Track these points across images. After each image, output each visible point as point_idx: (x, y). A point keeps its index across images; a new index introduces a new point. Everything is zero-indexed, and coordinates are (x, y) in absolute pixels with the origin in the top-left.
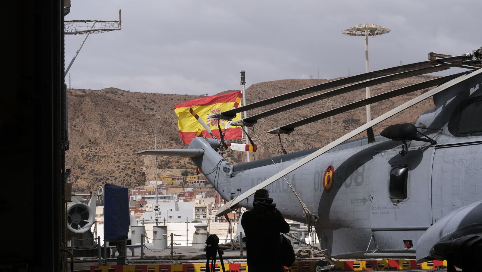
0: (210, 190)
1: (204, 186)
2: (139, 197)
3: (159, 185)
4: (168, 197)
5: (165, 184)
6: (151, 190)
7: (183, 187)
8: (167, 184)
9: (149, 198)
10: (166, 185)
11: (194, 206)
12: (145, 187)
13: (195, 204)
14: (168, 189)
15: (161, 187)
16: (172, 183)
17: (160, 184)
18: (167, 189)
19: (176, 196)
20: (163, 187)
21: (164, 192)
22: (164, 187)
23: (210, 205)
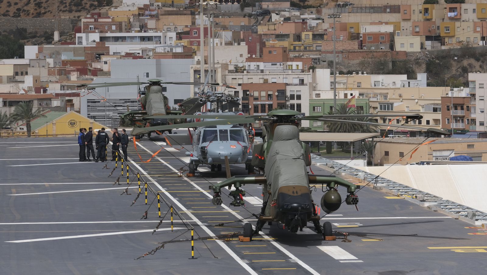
0: (249, 22)
1: (239, 11)
2: (95, 37)
3: (142, 6)
4: (156, 37)
5: (156, 4)
6: (123, 19)
7: (193, 14)
8: (160, 4)
9: (117, 39)
10: (158, 6)
11: (192, 68)
12: (112, 11)
13: (195, 63)
14: (160, 17)
15: (147, 13)
16: (171, 3)
17: (145, 5)
18: (158, 17)
19: (173, 35)
20: (150, 10)
21: (151, 23)
22: (153, 10)
23: (225, 66)
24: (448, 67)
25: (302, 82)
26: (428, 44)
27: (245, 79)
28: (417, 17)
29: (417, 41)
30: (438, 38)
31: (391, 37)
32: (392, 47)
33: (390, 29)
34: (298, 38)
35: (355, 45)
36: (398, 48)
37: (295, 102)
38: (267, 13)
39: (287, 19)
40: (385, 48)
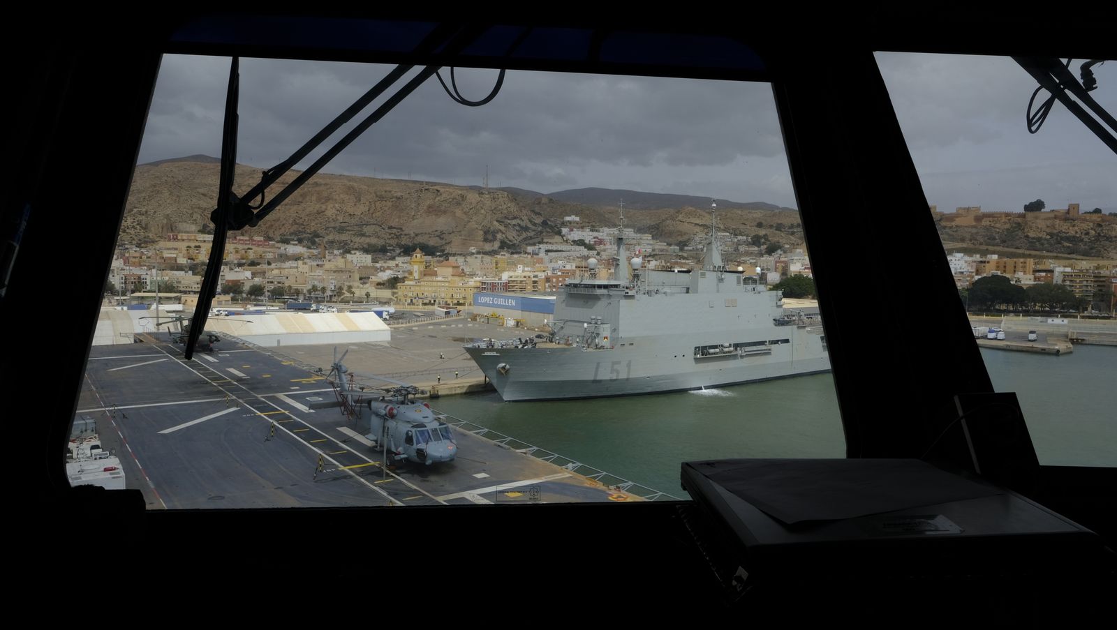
23: (118, 269)
24: (197, 269)
25: (147, 274)
26: (189, 261)
27: (125, 273)
28: (184, 252)
29: (185, 260)
30: (192, 259)
31: (175, 259)
32: (176, 261)
33: (175, 256)
34: (141, 258)
35: (163, 261)
36: (178, 262)
37: (145, 281)
38: (127, 249)
39: (136, 251)
40: (173, 262)
